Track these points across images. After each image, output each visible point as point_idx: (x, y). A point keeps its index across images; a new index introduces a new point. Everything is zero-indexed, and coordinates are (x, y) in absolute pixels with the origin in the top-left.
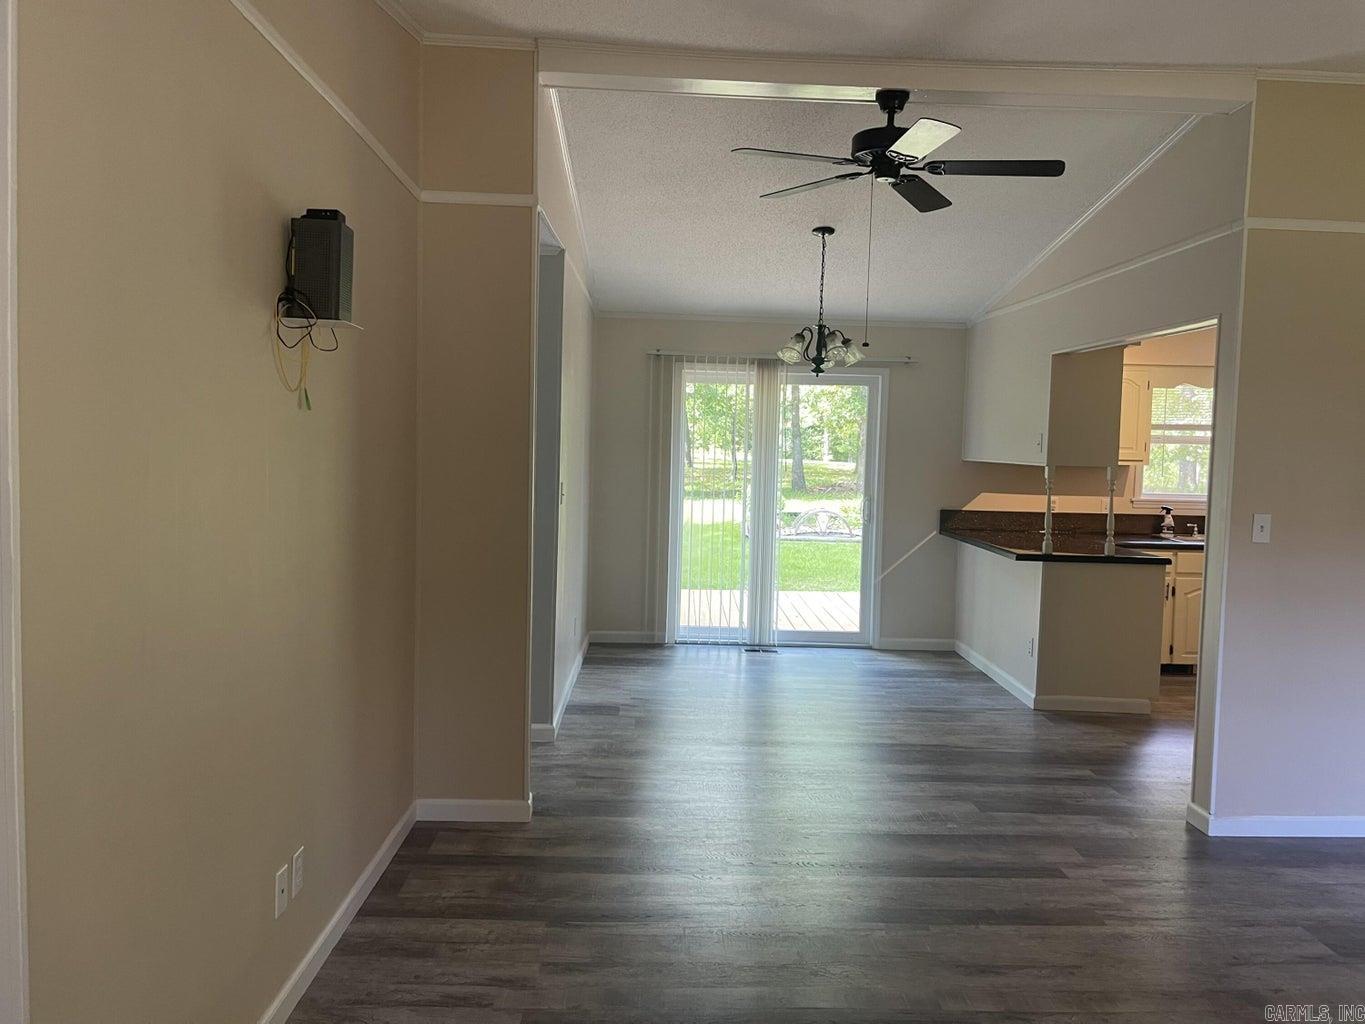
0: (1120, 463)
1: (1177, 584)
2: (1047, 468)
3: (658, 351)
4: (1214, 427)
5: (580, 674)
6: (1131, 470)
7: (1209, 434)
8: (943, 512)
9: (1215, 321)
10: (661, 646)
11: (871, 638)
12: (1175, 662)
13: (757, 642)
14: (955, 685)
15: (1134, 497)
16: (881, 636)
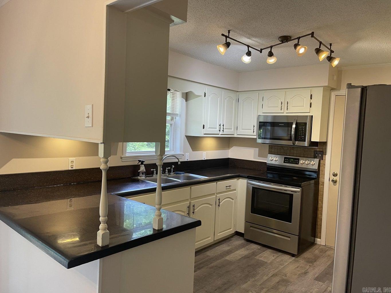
15: (122, 155)
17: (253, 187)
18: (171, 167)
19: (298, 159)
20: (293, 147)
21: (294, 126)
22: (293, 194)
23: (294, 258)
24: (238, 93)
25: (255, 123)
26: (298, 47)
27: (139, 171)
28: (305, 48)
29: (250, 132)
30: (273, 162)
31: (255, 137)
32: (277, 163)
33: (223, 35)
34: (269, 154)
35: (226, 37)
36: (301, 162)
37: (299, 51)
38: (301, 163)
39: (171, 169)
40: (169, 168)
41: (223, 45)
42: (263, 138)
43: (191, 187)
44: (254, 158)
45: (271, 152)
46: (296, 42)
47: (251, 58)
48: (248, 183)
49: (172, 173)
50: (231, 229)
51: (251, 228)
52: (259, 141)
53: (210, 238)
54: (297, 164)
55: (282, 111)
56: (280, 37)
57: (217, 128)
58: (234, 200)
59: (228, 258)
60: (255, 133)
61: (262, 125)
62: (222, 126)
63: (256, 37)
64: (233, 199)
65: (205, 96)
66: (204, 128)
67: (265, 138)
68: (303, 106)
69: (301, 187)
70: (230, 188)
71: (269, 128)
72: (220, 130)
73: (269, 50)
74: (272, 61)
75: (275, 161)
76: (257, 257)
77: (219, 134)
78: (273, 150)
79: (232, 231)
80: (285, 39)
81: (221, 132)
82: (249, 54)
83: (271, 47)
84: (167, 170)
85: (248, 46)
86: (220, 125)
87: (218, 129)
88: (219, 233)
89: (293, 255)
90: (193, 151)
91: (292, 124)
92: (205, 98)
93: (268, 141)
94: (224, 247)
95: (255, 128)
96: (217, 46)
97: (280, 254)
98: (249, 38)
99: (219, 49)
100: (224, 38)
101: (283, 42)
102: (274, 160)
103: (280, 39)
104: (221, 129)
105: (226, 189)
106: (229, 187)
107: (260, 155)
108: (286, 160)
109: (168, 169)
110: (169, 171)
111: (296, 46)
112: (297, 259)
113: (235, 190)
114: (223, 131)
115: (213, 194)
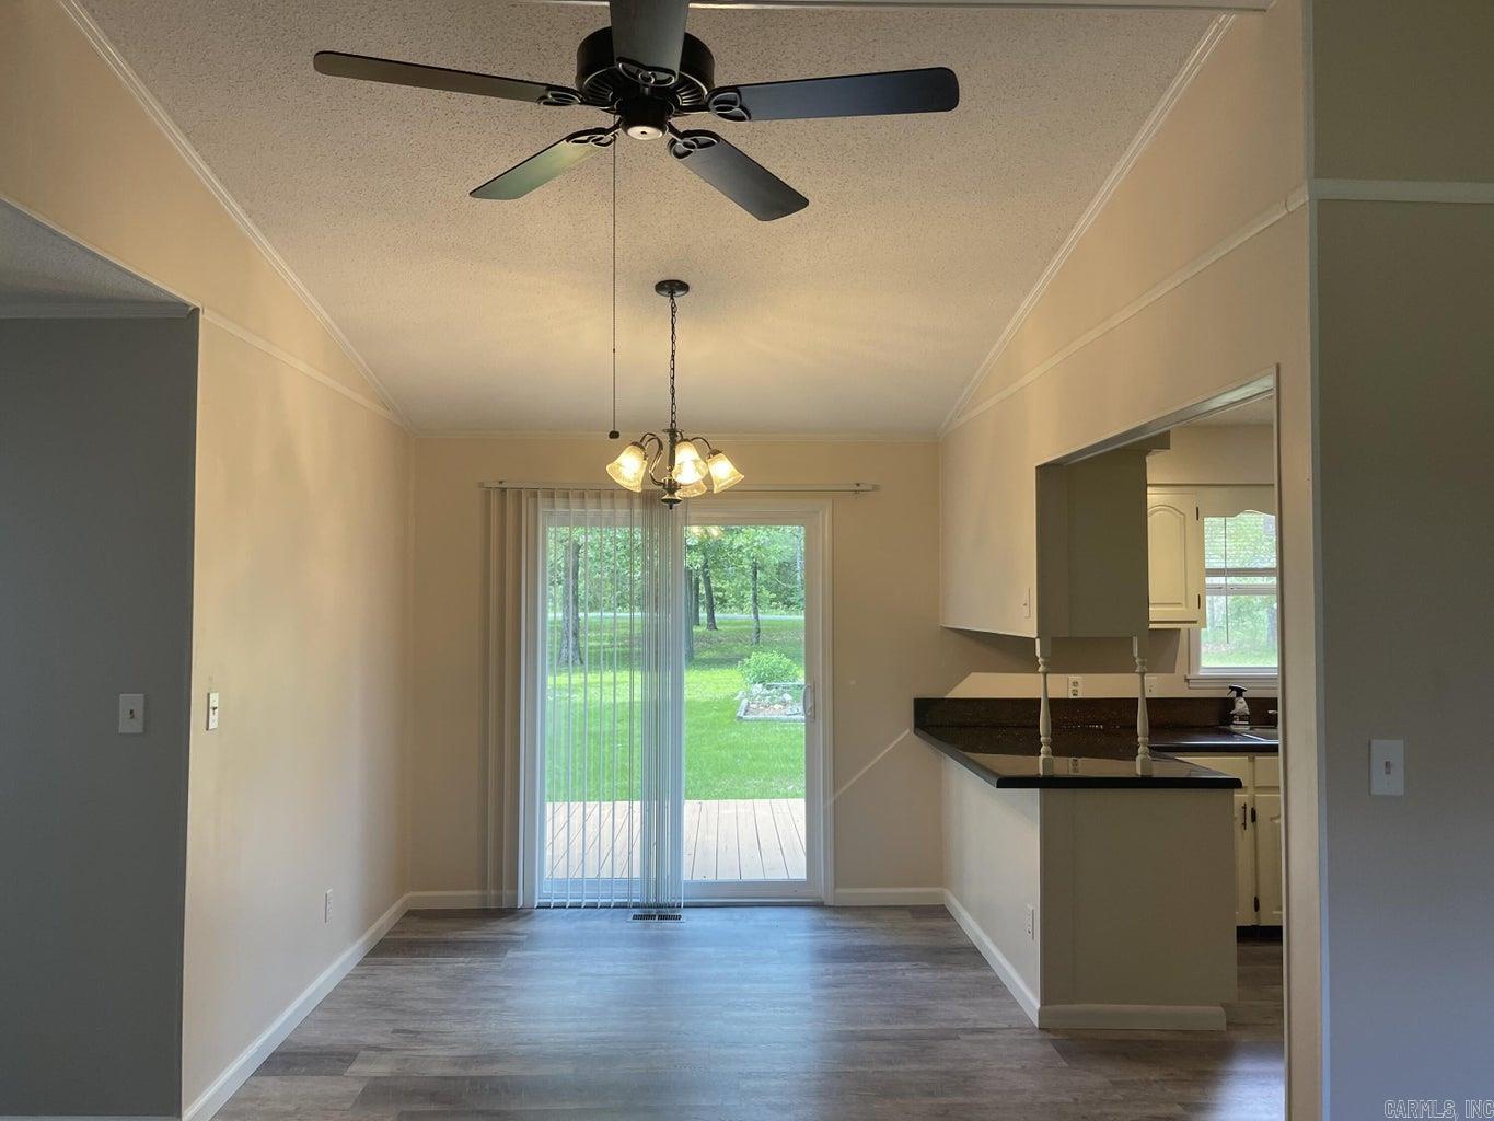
0: (1152, 626)
1: (1257, 801)
2: (1038, 641)
3: (501, 482)
4: (1281, 571)
5: (349, 976)
6: (1183, 635)
7: (1273, 581)
8: (915, 700)
9: (1268, 382)
10: (510, 912)
11: (823, 891)
12: (1264, 923)
13: (652, 900)
14: (927, 975)
15: (1190, 673)
16: (836, 886)
27: (1232, 712)
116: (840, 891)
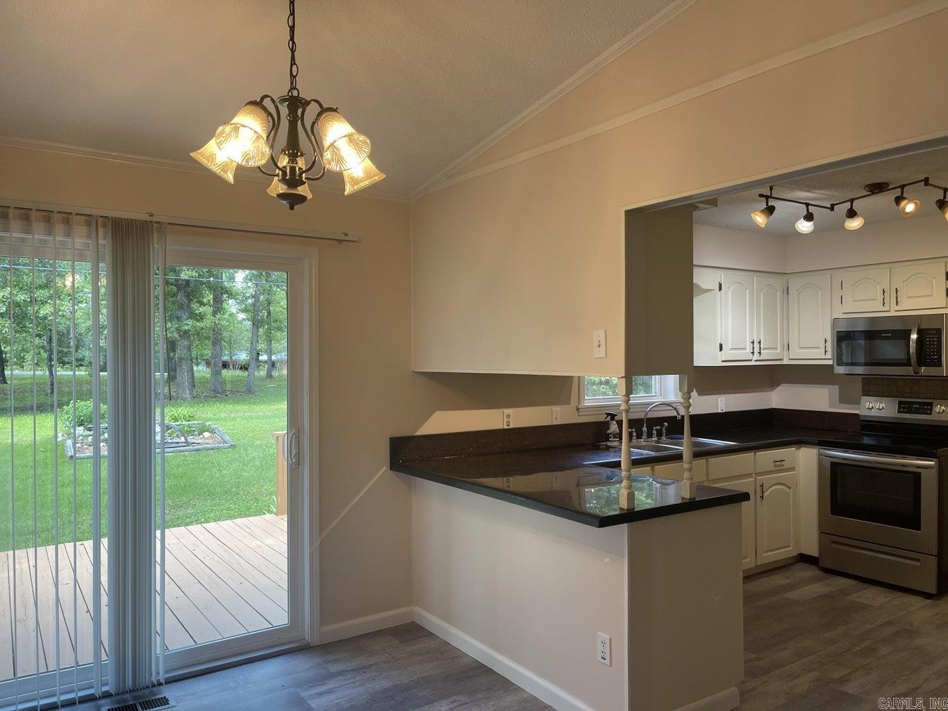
15: (579, 404)
16: (322, 624)
17: (832, 463)
18: (662, 426)
19: (931, 404)
20: (917, 380)
21: (914, 336)
22: (920, 473)
23: (929, 601)
24: (785, 277)
25: (828, 334)
26: (903, 203)
27: (608, 432)
28: (916, 203)
29: (819, 353)
30: (874, 413)
31: (830, 362)
32: (883, 414)
33: (761, 195)
34: (863, 395)
35: (767, 197)
36: (938, 408)
37: (904, 209)
38: (937, 411)
39: (661, 429)
40: (658, 427)
41: (762, 211)
42: (847, 364)
43: (707, 460)
44: (830, 407)
45: (867, 393)
46: (898, 192)
47: (814, 224)
48: (820, 455)
49: (664, 438)
50: (789, 546)
51: (834, 546)
52: (840, 370)
53: (748, 560)
54: (928, 414)
55: (886, 308)
56: (867, 186)
57: (748, 348)
58: (791, 490)
59: (789, 595)
60: (829, 355)
61: (843, 337)
62: (756, 345)
63: (820, 188)
64: (790, 488)
65: (720, 289)
66: (721, 349)
67: (852, 364)
68: (931, 296)
69: (936, 458)
70: (783, 465)
71: (862, 342)
72: (753, 353)
73: (848, 205)
74: (855, 224)
75: (879, 409)
76: (851, 598)
77: (751, 360)
78: (872, 387)
79: (791, 551)
80: (877, 188)
81: (756, 357)
82: (809, 217)
83: (852, 201)
84: (654, 432)
85: (807, 205)
86: (753, 343)
87: (749, 350)
88: (767, 552)
89: (928, 596)
90: (699, 395)
91: (908, 333)
92: (721, 294)
93: (860, 370)
94: (778, 580)
95: (829, 345)
96: (752, 214)
97: (899, 594)
98: (810, 192)
99: (756, 219)
100: (764, 199)
101: (873, 193)
102: (876, 408)
103: (867, 189)
104: (756, 351)
105: (775, 466)
106: (780, 463)
107: (843, 400)
108: (903, 407)
109: (656, 430)
110: (659, 435)
111: (898, 200)
112: (937, 602)
113: (793, 469)
114: (760, 353)
115: (749, 475)
116: (326, 628)
